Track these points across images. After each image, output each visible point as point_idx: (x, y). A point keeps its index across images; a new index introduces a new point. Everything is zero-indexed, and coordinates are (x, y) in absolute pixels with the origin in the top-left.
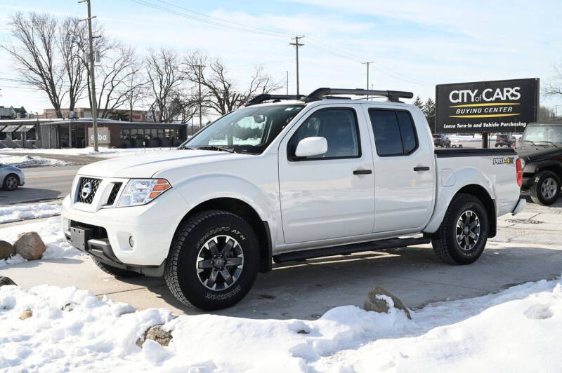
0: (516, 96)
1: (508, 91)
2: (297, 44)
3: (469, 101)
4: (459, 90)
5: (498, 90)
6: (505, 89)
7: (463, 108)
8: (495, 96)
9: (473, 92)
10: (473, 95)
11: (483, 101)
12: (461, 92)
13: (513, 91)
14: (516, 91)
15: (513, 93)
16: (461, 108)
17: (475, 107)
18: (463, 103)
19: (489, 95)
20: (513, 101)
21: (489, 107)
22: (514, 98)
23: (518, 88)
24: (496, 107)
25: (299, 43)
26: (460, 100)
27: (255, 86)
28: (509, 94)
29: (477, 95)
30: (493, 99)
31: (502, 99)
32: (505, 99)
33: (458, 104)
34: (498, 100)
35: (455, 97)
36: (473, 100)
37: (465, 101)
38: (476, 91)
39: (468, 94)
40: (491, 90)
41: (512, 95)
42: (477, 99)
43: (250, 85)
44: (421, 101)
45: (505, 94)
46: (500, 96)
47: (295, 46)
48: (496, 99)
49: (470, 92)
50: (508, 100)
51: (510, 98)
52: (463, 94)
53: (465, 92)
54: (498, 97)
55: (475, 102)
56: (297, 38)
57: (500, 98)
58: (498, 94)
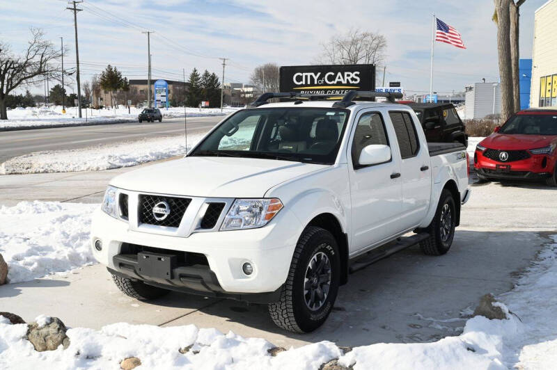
0: (356, 80)
1: (348, 75)
2: (75, 9)
3: (312, 84)
4: (302, 73)
5: (339, 74)
6: (346, 73)
7: (307, 90)
8: (337, 80)
9: (316, 75)
10: (316, 78)
11: (325, 84)
12: (304, 74)
13: (353, 75)
14: (356, 75)
15: (353, 77)
16: (304, 90)
17: (319, 90)
18: (306, 85)
19: (331, 78)
20: (353, 85)
21: (331, 90)
22: (354, 82)
23: (358, 73)
24: (338, 89)
25: (77, 8)
26: (304, 83)
27: (32, 53)
28: (349, 78)
29: (320, 78)
30: (335, 82)
31: (343, 82)
32: (346, 82)
33: (302, 85)
34: (339, 83)
35: (299, 79)
36: (316, 83)
37: (309, 83)
38: (319, 74)
39: (311, 76)
40: (333, 74)
41: (353, 79)
42: (320, 82)
43: (26, 52)
44: (198, 72)
45: (346, 77)
46: (342, 80)
47: (73, 11)
48: (338, 82)
49: (313, 74)
50: (348, 84)
51: (351, 82)
52: (306, 76)
53: (309, 74)
54: (339, 80)
55: (318, 85)
56: (75, 2)
57: (341, 82)
58: (339, 78)
